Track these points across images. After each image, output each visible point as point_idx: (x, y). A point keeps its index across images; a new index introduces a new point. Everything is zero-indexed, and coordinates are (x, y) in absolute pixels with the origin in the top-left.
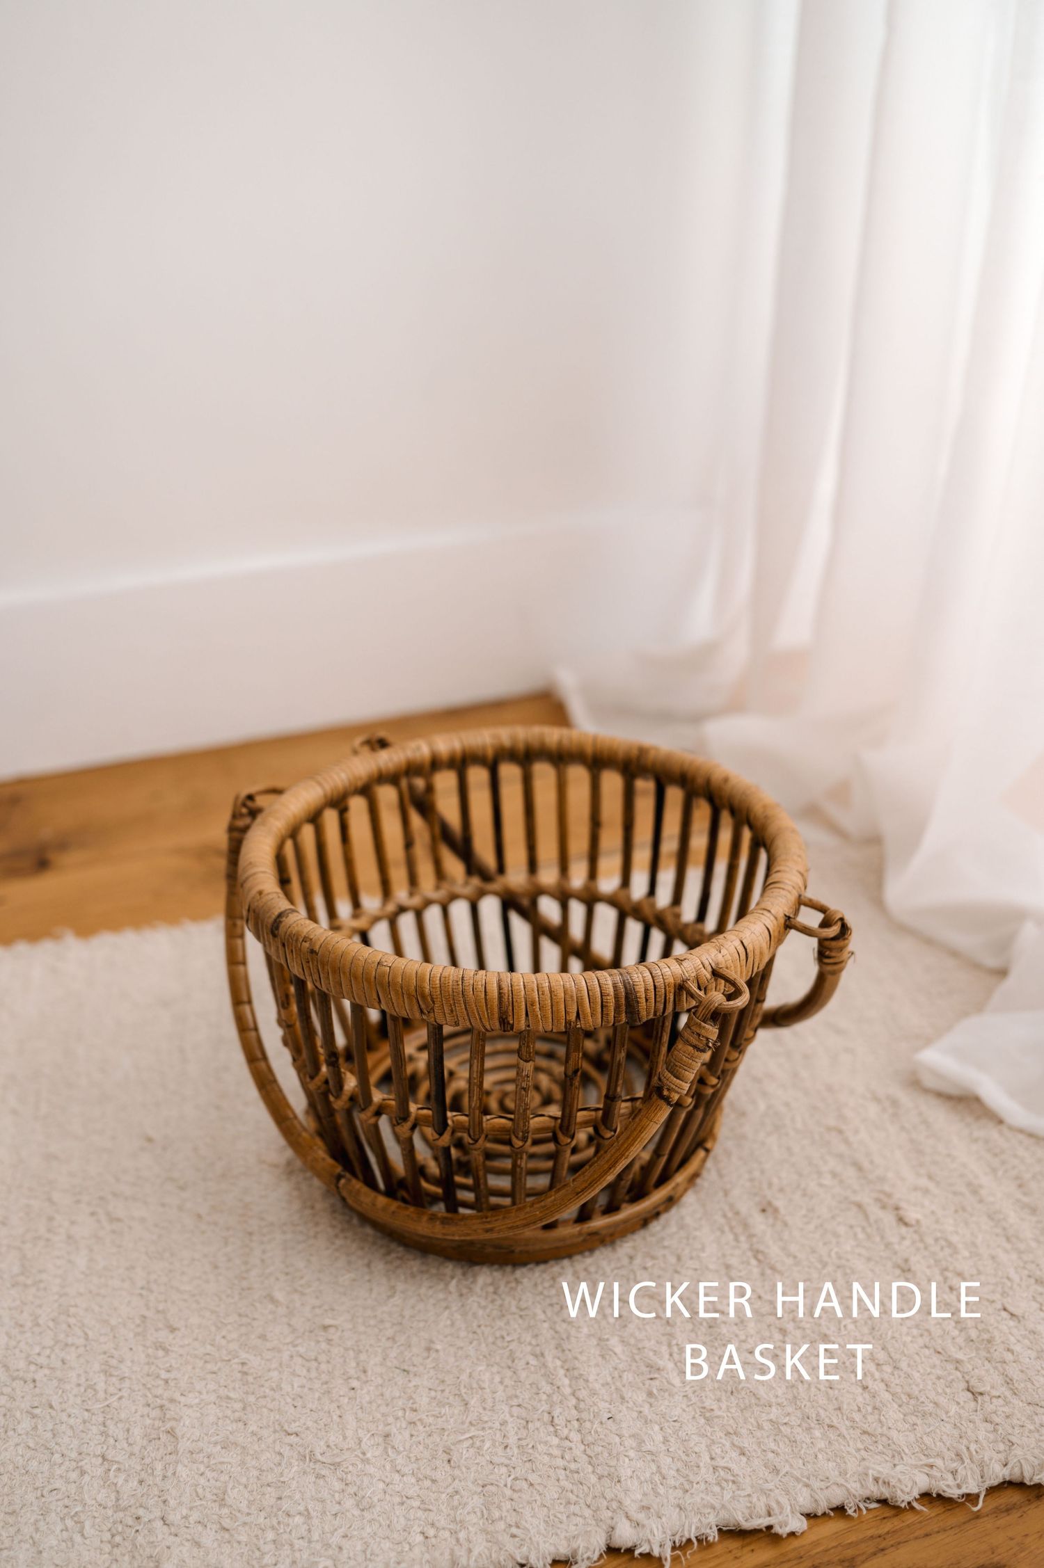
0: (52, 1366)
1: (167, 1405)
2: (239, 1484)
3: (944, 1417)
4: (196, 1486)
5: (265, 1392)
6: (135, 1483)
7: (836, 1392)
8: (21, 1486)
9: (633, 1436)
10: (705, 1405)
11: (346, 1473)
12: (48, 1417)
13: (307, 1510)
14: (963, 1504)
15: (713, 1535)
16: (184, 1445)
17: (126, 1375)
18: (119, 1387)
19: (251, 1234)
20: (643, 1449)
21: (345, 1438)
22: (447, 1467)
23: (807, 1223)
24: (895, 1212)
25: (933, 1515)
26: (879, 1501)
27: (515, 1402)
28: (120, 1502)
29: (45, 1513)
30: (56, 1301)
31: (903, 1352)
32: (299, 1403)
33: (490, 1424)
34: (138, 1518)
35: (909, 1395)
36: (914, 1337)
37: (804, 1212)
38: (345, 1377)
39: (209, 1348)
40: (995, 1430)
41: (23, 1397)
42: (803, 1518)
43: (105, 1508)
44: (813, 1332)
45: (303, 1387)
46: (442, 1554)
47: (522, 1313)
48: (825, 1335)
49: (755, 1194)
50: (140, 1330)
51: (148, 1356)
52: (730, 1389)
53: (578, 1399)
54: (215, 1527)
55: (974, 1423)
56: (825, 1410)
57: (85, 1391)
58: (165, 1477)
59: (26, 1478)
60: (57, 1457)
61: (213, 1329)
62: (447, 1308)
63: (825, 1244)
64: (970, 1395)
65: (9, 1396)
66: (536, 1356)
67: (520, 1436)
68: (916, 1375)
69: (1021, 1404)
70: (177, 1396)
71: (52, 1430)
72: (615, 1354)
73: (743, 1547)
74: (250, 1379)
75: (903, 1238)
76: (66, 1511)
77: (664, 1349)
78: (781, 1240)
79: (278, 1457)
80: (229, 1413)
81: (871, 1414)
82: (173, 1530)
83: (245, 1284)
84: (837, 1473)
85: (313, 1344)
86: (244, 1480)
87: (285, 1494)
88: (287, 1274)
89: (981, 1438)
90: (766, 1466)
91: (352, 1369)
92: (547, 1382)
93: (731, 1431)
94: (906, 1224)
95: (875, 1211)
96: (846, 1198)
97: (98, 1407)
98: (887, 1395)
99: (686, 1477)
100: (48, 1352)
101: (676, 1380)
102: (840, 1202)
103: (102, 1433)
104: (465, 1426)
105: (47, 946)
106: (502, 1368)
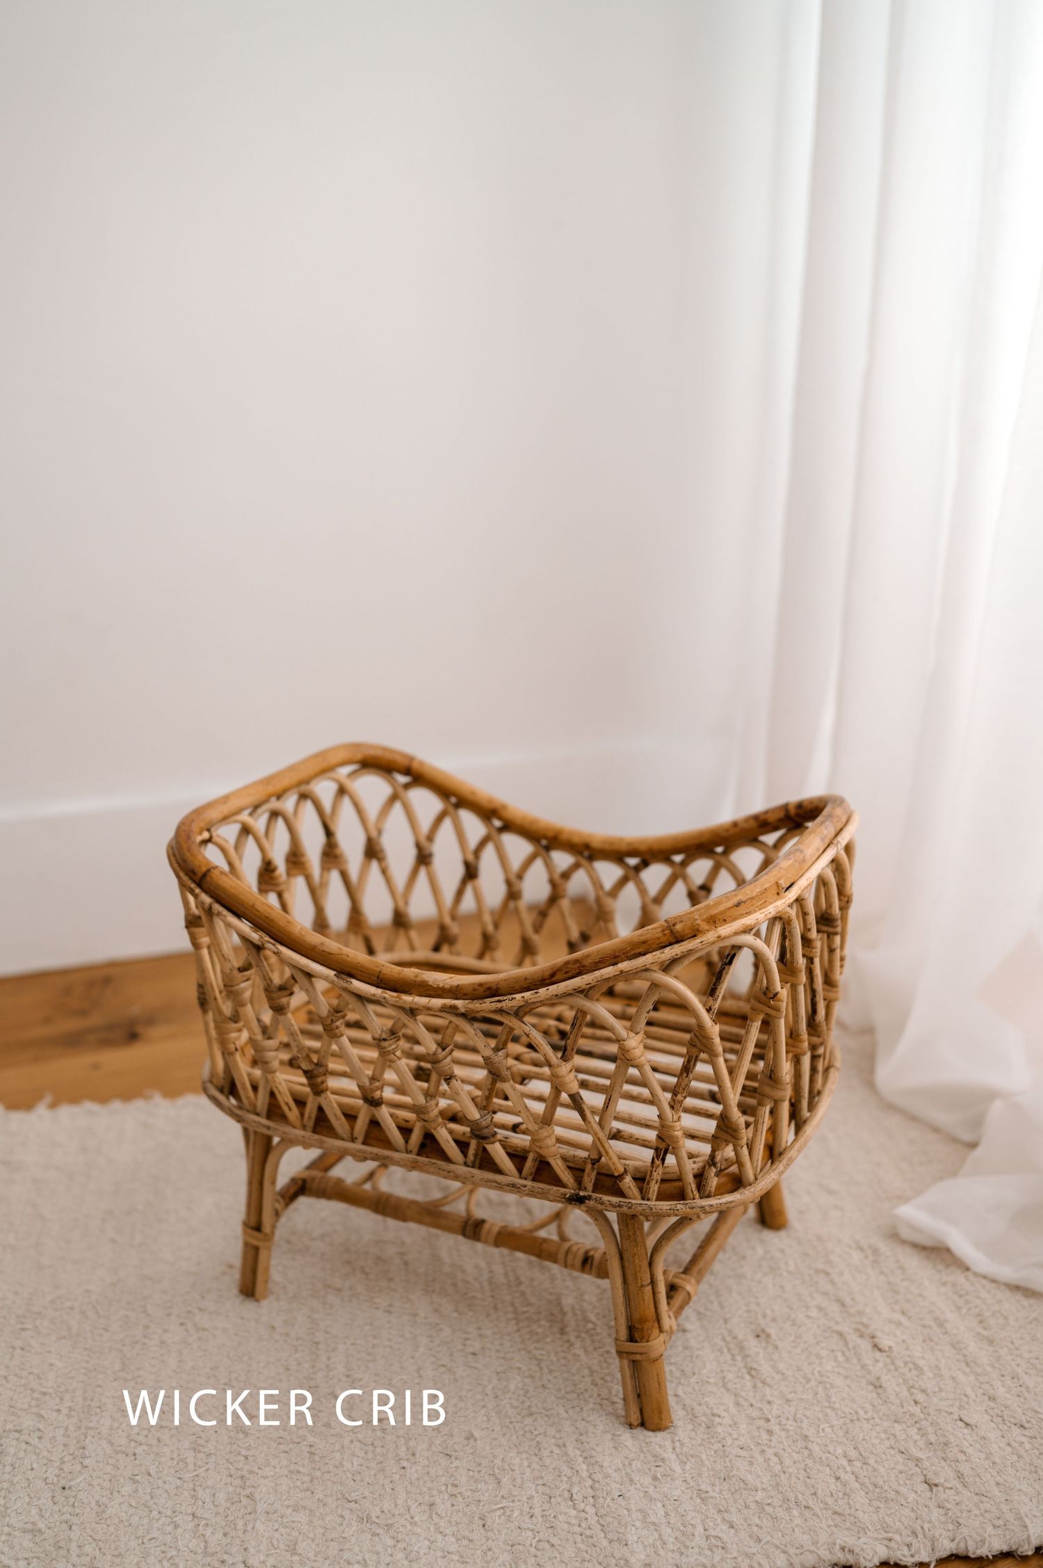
0: (149, 1443)
1: (247, 1475)
2: (308, 1538)
3: (903, 1502)
4: (271, 1538)
5: (329, 1468)
6: (221, 1535)
7: (813, 1480)
8: (125, 1535)
9: (640, 1510)
10: (701, 1488)
11: (397, 1533)
12: (147, 1483)
13: (365, 1560)
16: (261, 1507)
17: (212, 1452)
18: (206, 1462)
19: (317, 1343)
20: (648, 1521)
21: (396, 1505)
22: (482, 1530)
23: (796, 1347)
24: (871, 1340)
27: (540, 1482)
28: (209, 1549)
29: (145, 1556)
31: (872, 1451)
32: (358, 1478)
33: (519, 1498)
34: (223, 1562)
35: (875, 1485)
36: (881, 1440)
37: (792, 1338)
38: (397, 1458)
39: (282, 1433)
40: (946, 1514)
41: (125, 1467)
43: (195, 1554)
44: (796, 1434)
45: (361, 1465)
47: (547, 1413)
48: (806, 1436)
49: (751, 1323)
51: (230, 1437)
52: (722, 1476)
53: (594, 1480)
55: (929, 1507)
56: (803, 1494)
57: (177, 1463)
58: (245, 1531)
59: (129, 1529)
60: (155, 1513)
62: (484, 1407)
63: (809, 1364)
64: (926, 1486)
65: (113, 1465)
66: (559, 1447)
67: (544, 1508)
68: (882, 1470)
69: (969, 1494)
70: (255, 1469)
71: (150, 1494)
72: (628, 1446)
74: (317, 1458)
75: (877, 1361)
76: (163, 1555)
77: (669, 1442)
78: (772, 1360)
79: (340, 1519)
80: (298, 1483)
81: (842, 1498)
83: (312, 1383)
84: (810, 1543)
85: (370, 1431)
86: (311, 1535)
87: (346, 1547)
88: (348, 1376)
89: (933, 1519)
90: (751, 1537)
91: (402, 1451)
92: (568, 1466)
93: (722, 1509)
94: (880, 1350)
95: (853, 1338)
96: (830, 1328)
97: (187, 1476)
98: (856, 1484)
99: (683, 1543)
100: (145, 1432)
101: (678, 1469)
102: (825, 1331)
103: (192, 1497)
104: (498, 1498)
105: (139, 1105)
106: (530, 1455)
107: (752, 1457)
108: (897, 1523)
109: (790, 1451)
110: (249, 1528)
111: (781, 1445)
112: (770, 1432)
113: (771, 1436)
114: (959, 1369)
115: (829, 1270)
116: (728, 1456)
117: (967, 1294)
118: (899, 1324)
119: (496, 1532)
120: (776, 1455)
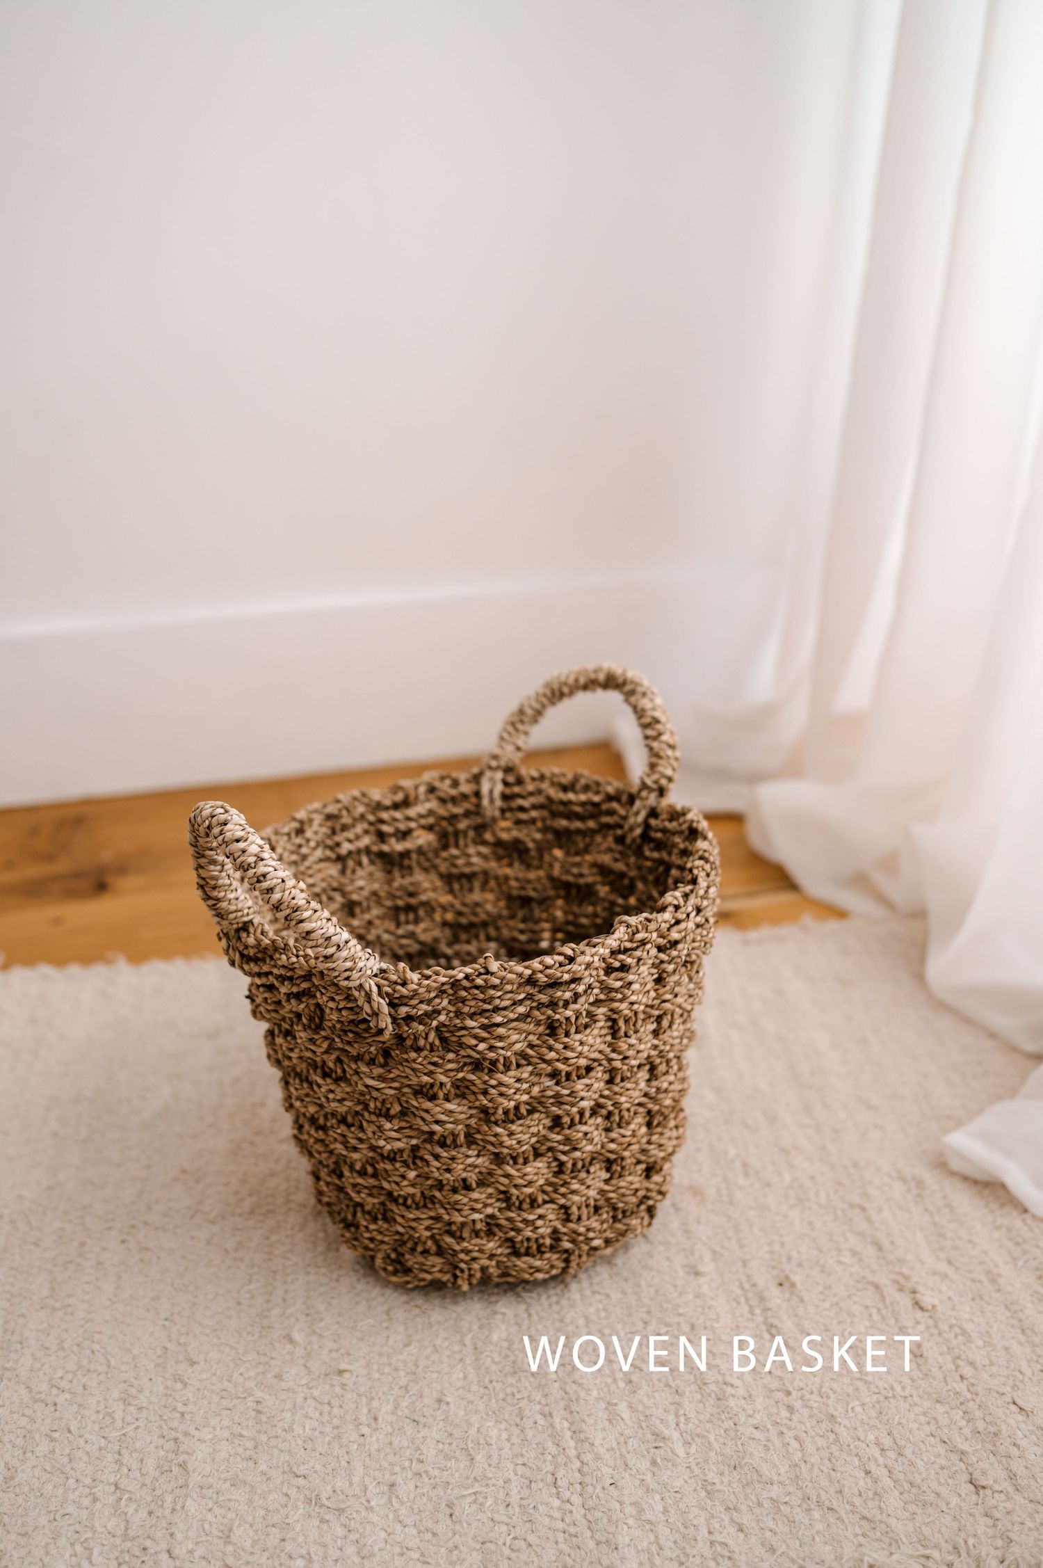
0: (73, 1390)
1: (182, 1437)
2: (245, 1522)
3: (944, 1508)
4: (203, 1521)
5: (277, 1432)
6: (145, 1514)
7: (839, 1474)
8: (35, 1508)
9: (633, 1504)
10: (707, 1478)
11: (350, 1520)
12: (66, 1442)
13: (309, 1554)
16: (195, 1480)
17: (145, 1405)
18: (136, 1417)
19: (275, 1272)
20: (643, 1518)
21: (351, 1484)
22: (449, 1521)
23: (823, 1300)
24: (912, 1295)
27: (520, 1461)
28: (129, 1531)
29: (56, 1536)
30: (82, 1326)
31: (908, 1439)
32: (309, 1446)
33: (494, 1481)
34: (145, 1549)
35: (911, 1484)
36: (921, 1424)
37: (820, 1288)
38: (356, 1423)
39: (226, 1384)
40: (995, 1526)
41: (43, 1420)
43: (114, 1536)
44: (821, 1412)
45: (314, 1429)
48: (833, 1416)
49: (774, 1268)
50: (161, 1361)
51: (166, 1387)
52: (733, 1463)
53: (582, 1462)
55: (974, 1516)
56: (827, 1492)
57: (103, 1418)
58: (173, 1510)
59: (40, 1501)
60: (71, 1481)
61: (232, 1365)
62: (461, 1360)
63: (839, 1323)
64: (972, 1487)
65: (29, 1417)
66: (544, 1416)
67: (523, 1496)
68: (920, 1464)
69: (1023, 1501)
70: (192, 1431)
71: (69, 1455)
72: (623, 1419)
74: (264, 1418)
75: (918, 1323)
76: (76, 1536)
77: (671, 1418)
78: (795, 1317)
79: (285, 1499)
80: (240, 1450)
81: (872, 1499)
83: (266, 1322)
84: (832, 1557)
85: (327, 1387)
87: (289, 1536)
88: (307, 1315)
89: (979, 1532)
90: (763, 1544)
91: (363, 1416)
92: (554, 1443)
93: (731, 1507)
94: (922, 1309)
95: (892, 1293)
96: (864, 1278)
97: (114, 1435)
98: (889, 1481)
99: (683, 1549)
100: (70, 1376)
101: (681, 1451)
102: (858, 1281)
104: (470, 1481)
105: (99, 970)
106: (510, 1425)
107: (768, 1441)
109: (814, 1434)
110: (178, 1507)
111: (803, 1426)
112: (791, 1409)
113: (791, 1413)
114: (1013, 1338)
115: (867, 1205)
116: (740, 1438)
117: (1025, 1241)
118: (945, 1276)
119: (465, 1524)
120: (796, 1438)
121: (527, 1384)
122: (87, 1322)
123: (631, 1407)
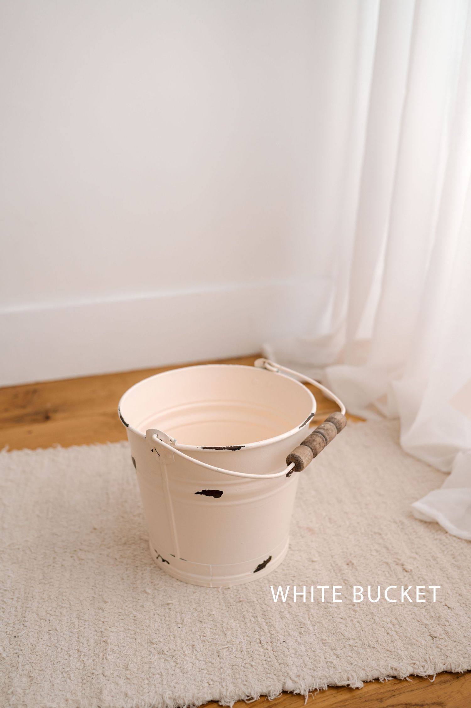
0: (56, 615)
1: (104, 631)
2: (134, 662)
3: (420, 646)
4: (116, 662)
5: (143, 627)
6: (91, 661)
7: (376, 635)
8: (45, 660)
9: (293, 649)
10: (323, 638)
11: (177, 659)
12: (55, 634)
13: (161, 673)
14: (427, 679)
15: (325, 688)
16: (111, 646)
17: (87, 619)
18: (84, 624)
19: (137, 567)
20: (298, 654)
21: (176, 646)
22: (218, 658)
23: (366, 570)
24: (402, 567)
25: (415, 683)
26: (392, 677)
27: (245, 635)
28: (85, 668)
29: (55, 670)
30: (57, 590)
31: (404, 620)
32: (157, 632)
33: (235, 642)
34: (93, 674)
35: (406, 637)
36: (408, 615)
37: (364, 565)
38: (176, 623)
39: (120, 610)
40: (441, 651)
41: (45, 626)
42: (362, 682)
43: (79, 670)
44: (367, 612)
45: (159, 626)
46: (216, 690)
48: (372, 613)
49: (345, 558)
50: (92, 602)
51: (95, 612)
52: (333, 632)
53: (271, 634)
54: (124, 678)
55: (432, 648)
56: (372, 641)
57: (70, 625)
58: (103, 658)
59: (47, 657)
60: (59, 650)
61: (122, 603)
63: (373, 578)
64: (431, 638)
65: (39, 626)
66: (254, 617)
67: (247, 648)
68: (409, 629)
69: (451, 642)
70: (108, 628)
71: (57, 639)
72: (286, 617)
73: (337, 693)
74: (137, 622)
75: (405, 576)
76: (63, 670)
77: (306, 616)
78: (355, 576)
79: (149, 653)
80: (129, 635)
81: (390, 643)
82: (107, 678)
83: (135, 586)
84: (376, 665)
85: (163, 610)
86: (135, 660)
87: (152, 666)
88: (152, 582)
89: (435, 654)
90: (347, 662)
91: (179, 620)
92: (259, 627)
93: (333, 648)
94: (406, 571)
95: (393, 566)
96: (382, 560)
97: (75, 631)
98: (397, 636)
99: (314, 665)
100: (54, 609)
101: (311, 628)
102: (379, 562)
103: (77, 641)
104: (225, 643)
105: (50, 451)
106: (240, 621)
108: (417, 656)
109: (365, 620)
111: (361, 617)
112: (355, 611)
113: (355, 613)
114: (445, 580)
115: (381, 532)
116: (335, 623)
117: (447, 544)
118: (415, 559)
119: (225, 659)
120: (358, 622)
121: (246, 606)
122: (59, 588)
123: (290, 613)
